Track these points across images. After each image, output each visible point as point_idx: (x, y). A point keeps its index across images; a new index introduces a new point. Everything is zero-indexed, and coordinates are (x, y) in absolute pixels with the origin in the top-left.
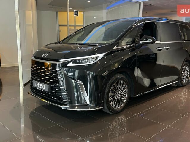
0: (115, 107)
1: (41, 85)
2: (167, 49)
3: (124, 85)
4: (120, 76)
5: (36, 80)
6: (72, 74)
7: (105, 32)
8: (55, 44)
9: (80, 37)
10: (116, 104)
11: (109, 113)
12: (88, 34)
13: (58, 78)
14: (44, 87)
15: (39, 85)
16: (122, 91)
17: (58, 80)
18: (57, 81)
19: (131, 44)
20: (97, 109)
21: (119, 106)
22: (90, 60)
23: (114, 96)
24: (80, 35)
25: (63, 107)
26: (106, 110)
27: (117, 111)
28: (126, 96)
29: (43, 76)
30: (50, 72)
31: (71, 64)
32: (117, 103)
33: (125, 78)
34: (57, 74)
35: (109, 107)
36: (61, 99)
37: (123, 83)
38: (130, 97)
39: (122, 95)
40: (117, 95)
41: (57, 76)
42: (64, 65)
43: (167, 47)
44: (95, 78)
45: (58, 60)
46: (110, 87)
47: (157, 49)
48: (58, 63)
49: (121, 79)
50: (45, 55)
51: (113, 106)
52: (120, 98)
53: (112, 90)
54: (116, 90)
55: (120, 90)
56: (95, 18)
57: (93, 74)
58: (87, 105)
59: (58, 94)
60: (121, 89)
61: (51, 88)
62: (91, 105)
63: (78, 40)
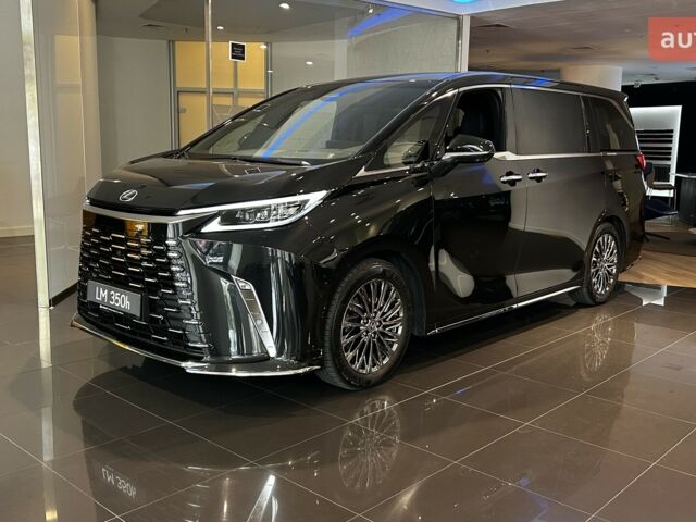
0: (363, 367)
1: (115, 295)
2: (539, 179)
3: (393, 294)
4: (377, 266)
5: (99, 279)
6: (220, 259)
7: (338, 118)
8: (161, 160)
9: (251, 135)
10: (363, 357)
11: (342, 385)
12: (278, 126)
13: (172, 272)
14: (124, 301)
15: (110, 296)
16: (384, 314)
17: (172, 278)
18: (169, 282)
19: (418, 162)
20: (301, 371)
21: (374, 365)
22: (279, 211)
23: (357, 330)
24: (250, 128)
25: (190, 366)
26: (331, 376)
27: (369, 381)
28: (400, 332)
29: (121, 267)
30: (145, 252)
31: (214, 226)
32: (367, 355)
33: (396, 273)
34: (169, 259)
35: (342, 368)
36: (181, 339)
37: (389, 290)
38: (412, 335)
39: (385, 327)
40: (370, 327)
41: (169, 264)
42: (193, 228)
43: (539, 171)
44: (296, 274)
45: (172, 213)
46: (345, 302)
47: (505, 179)
48: (170, 221)
49: (383, 275)
50: (128, 196)
51: (353, 361)
52: (379, 340)
53: (350, 313)
54: (364, 311)
55: (379, 313)
56: (309, 63)
57: (287, 259)
58: (268, 358)
59: (173, 322)
60: (381, 309)
61: (149, 306)
62: (282, 358)
63: (243, 145)
